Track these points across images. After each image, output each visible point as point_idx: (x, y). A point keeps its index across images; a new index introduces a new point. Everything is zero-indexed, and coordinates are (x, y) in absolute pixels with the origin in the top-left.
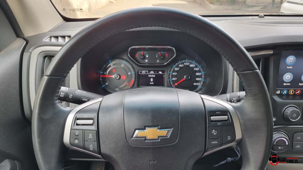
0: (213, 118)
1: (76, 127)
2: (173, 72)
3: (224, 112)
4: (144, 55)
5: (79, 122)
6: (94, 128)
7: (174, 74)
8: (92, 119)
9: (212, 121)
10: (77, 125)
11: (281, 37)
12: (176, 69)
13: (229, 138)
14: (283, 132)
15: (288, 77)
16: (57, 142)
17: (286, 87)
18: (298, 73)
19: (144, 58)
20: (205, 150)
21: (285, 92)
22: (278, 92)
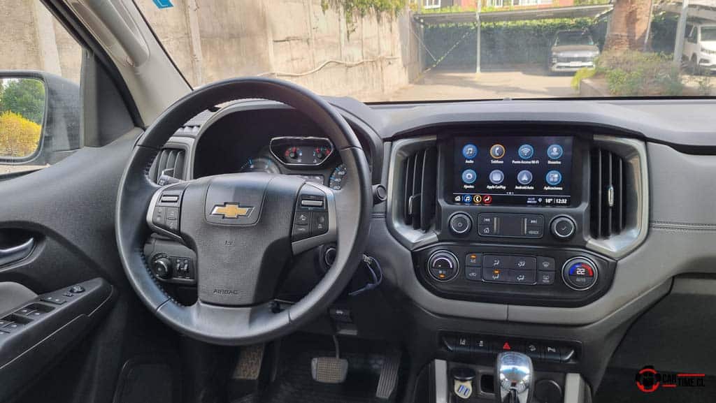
0: (303, 202)
1: (160, 204)
2: (335, 178)
3: (320, 197)
4: (295, 153)
5: (164, 198)
6: (177, 205)
7: (337, 180)
8: (178, 196)
9: (303, 206)
10: (162, 201)
12: (340, 173)
13: (320, 227)
14: (450, 250)
15: (469, 175)
16: (139, 218)
17: (469, 190)
18: (483, 169)
19: (296, 157)
20: (291, 238)
21: (468, 199)
22: (458, 199)
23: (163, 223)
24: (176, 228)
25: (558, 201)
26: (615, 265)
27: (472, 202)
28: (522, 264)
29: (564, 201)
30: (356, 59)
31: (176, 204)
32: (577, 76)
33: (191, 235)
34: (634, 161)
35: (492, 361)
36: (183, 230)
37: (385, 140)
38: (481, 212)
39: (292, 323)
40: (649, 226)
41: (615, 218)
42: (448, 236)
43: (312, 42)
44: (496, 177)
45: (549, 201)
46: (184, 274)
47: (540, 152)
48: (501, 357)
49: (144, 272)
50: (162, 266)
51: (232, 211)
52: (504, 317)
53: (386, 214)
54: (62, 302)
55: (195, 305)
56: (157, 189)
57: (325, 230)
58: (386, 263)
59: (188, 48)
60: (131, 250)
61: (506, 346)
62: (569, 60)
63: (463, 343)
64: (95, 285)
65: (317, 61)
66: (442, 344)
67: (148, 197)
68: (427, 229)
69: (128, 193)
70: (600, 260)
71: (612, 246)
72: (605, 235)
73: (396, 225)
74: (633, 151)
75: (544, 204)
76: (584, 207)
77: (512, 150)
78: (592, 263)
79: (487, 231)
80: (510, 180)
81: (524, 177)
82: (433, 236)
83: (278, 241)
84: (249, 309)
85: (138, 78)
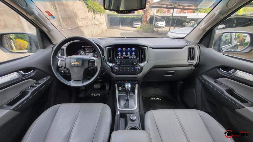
0: (90, 61)
3: (93, 60)
5: (61, 61)
8: (64, 60)
11: (115, 43)
13: (94, 65)
14: (117, 67)
15: (119, 53)
16: (56, 65)
17: (119, 56)
18: (122, 52)
19: (87, 50)
20: (88, 68)
21: (120, 57)
22: (118, 57)
23: (62, 66)
24: (65, 67)
25: (134, 57)
26: (143, 68)
27: (120, 58)
28: (129, 68)
29: (135, 57)
30: (96, 23)
31: (64, 62)
32: (138, 28)
33: (68, 68)
34: (146, 51)
35: (125, 84)
36: (66, 67)
37: (104, 47)
38: (122, 60)
39: (90, 83)
40: (148, 61)
41: (143, 60)
42: (116, 64)
43: (87, 19)
44: (124, 54)
45: (133, 57)
46: (68, 73)
47: (131, 49)
48: (126, 84)
49: (60, 75)
50: (62, 72)
51: (76, 63)
52: (126, 77)
53: (106, 61)
54: (42, 82)
55: (71, 81)
56: (59, 59)
57: (95, 66)
58: (106, 69)
59: (59, 20)
60: (56, 72)
61: (127, 81)
62: (136, 24)
63: (120, 81)
64: (49, 78)
65: (88, 23)
66: (116, 82)
67: (58, 61)
68: (113, 63)
69: (53, 61)
70: (141, 67)
71: (142, 64)
72: (141, 63)
73: (108, 63)
74: (145, 49)
75: (132, 58)
76: (138, 58)
77: (127, 49)
78: (139, 67)
79: (123, 63)
80: (126, 54)
81: (129, 53)
82: (114, 64)
83: (86, 68)
84: (82, 81)
85: (50, 34)
